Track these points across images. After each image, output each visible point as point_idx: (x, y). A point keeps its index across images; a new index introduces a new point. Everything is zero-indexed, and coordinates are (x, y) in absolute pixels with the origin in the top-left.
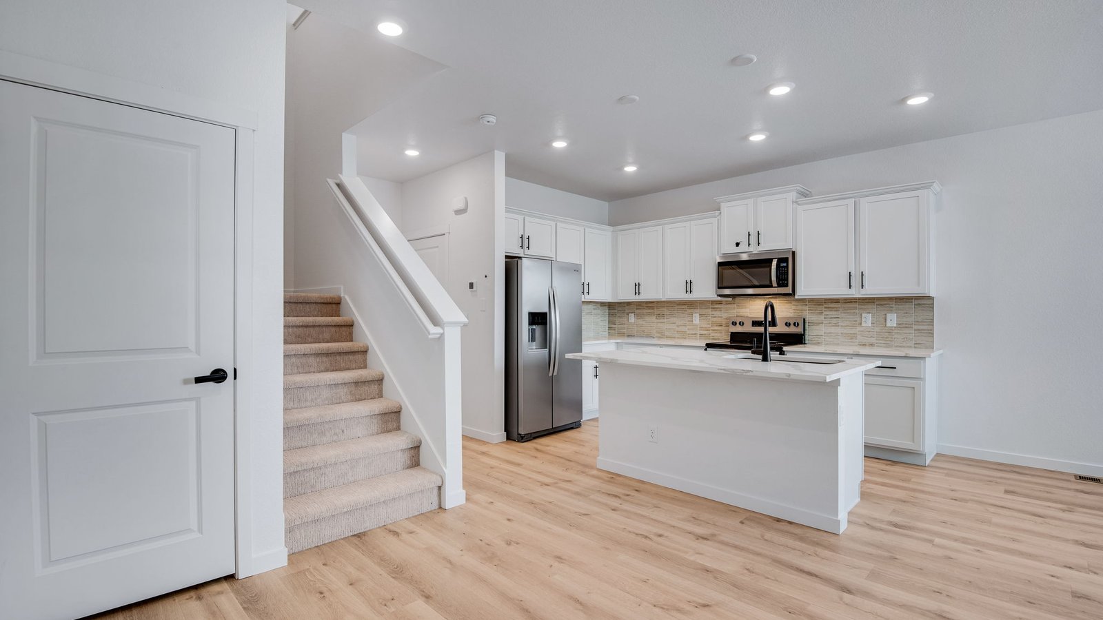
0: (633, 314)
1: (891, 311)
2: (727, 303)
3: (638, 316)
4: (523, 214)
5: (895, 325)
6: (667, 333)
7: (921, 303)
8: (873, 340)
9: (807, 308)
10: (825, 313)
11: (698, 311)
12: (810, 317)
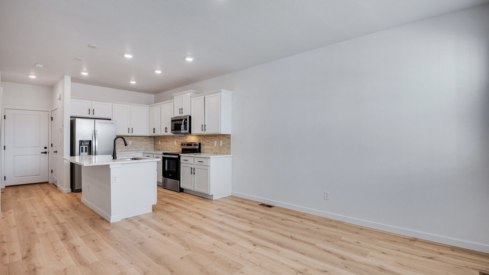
0: (160, 141)
1: (221, 140)
2: (183, 136)
3: (161, 142)
4: (91, 100)
5: (222, 145)
6: (168, 149)
7: (227, 137)
8: (217, 151)
9: (201, 138)
10: (206, 140)
11: (176, 139)
12: (202, 142)
